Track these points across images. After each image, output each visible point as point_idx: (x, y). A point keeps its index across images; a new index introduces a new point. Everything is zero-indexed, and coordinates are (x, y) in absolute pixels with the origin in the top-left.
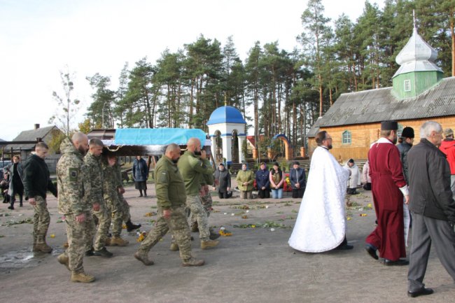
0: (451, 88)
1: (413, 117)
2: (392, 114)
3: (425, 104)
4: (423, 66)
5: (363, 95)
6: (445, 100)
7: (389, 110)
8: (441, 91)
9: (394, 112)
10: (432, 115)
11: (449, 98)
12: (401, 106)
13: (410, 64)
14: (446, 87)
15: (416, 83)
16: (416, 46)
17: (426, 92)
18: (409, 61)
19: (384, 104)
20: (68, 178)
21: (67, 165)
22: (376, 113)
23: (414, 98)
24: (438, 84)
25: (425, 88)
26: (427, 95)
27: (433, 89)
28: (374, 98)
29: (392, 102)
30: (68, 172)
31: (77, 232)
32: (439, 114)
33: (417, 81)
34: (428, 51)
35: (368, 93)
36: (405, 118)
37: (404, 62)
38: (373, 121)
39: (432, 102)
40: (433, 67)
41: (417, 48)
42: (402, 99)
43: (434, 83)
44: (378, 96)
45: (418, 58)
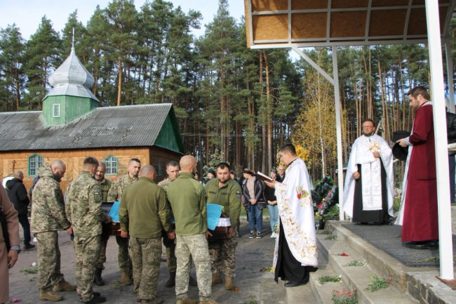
0: (102, 118)
1: (55, 147)
2: (32, 142)
3: (72, 134)
4: (75, 90)
5: (6, 116)
6: (94, 131)
7: (29, 138)
8: (92, 121)
9: (36, 139)
10: (76, 147)
11: (97, 128)
12: (46, 133)
13: (62, 87)
14: (98, 117)
15: (66, 108)
16: (71, 67)
17: (76, 120)
18: (62, 82)
19: (28, 129)
20: (55, 199)
21: (51, 186)
22: (15, 140)
23: (63, 125)
24: (90, 113)
25: (76, 115)
26: (76, 124)
27: (85, 118)
28: (19, 122)
29: (37, 129)
30: (53, 193)
31: (48, 250)
32: (83, 146)
33: (68, 106)
34: (83, 75)
35: (13, 115)
36: (46, 147)
37: (56, 83)
38: (7, 149)
39: (80, 131)
40: (87, 94)
41: (72, 70)
42: (49, 126)
43: (86, 112)
44: (23, 120)
45: (71, 81)
